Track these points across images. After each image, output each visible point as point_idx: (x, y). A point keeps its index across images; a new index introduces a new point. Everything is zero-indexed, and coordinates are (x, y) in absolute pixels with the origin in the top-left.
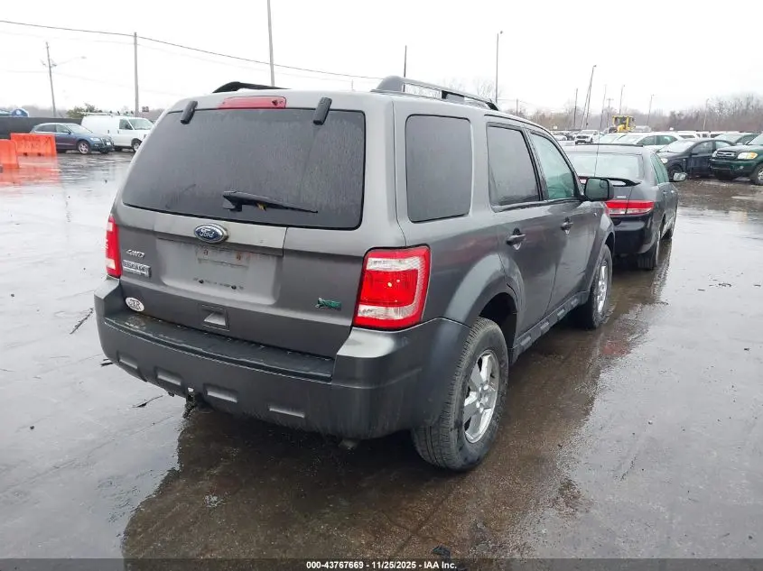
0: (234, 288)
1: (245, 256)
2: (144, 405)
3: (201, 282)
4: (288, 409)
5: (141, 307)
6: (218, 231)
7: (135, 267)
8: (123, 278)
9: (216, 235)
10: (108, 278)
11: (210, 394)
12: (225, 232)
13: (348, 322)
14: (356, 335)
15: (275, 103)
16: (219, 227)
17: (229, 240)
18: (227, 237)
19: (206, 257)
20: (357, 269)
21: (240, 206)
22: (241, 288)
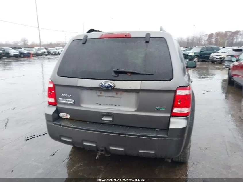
0: (116, 105)
1: (119, 93)
2: (54, 154)
3: (100, 104)
4: (147, 150)
5: (68, 116)
6: (111, 84)
7: (66, 101)
8: (58, 105)
9: (111, 86)
10: (49, 106)
11: (111, 148)
12: (114, 85)
13: (169, 115)
14: (172, 120)
15: (126, 35)
16: (110, 83)
17: (116, 88)
18: (115, 87)
19: (101, 95)
20: (172, 95)
21: (119, 74)
22: (119, 105)
